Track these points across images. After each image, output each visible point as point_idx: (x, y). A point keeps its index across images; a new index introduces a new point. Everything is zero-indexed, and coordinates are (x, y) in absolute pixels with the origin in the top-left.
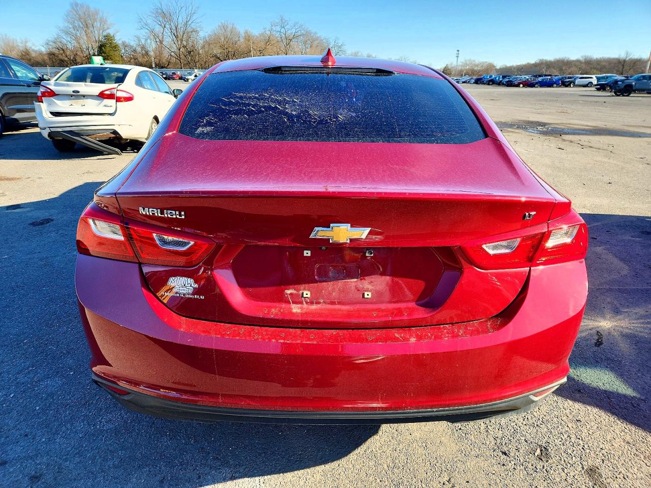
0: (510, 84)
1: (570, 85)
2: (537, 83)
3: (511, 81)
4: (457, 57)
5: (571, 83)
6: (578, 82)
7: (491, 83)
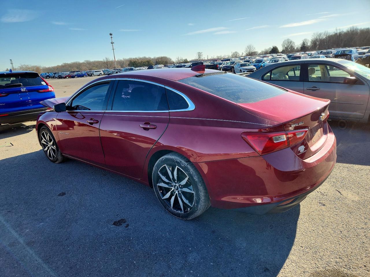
0: (60, 77)
1: (92, 75)
2: (75, 76)
3: (60, 76)
4: (12, 64)
5: (92, 74)
6: (95, 73)
7: (48, 78)
